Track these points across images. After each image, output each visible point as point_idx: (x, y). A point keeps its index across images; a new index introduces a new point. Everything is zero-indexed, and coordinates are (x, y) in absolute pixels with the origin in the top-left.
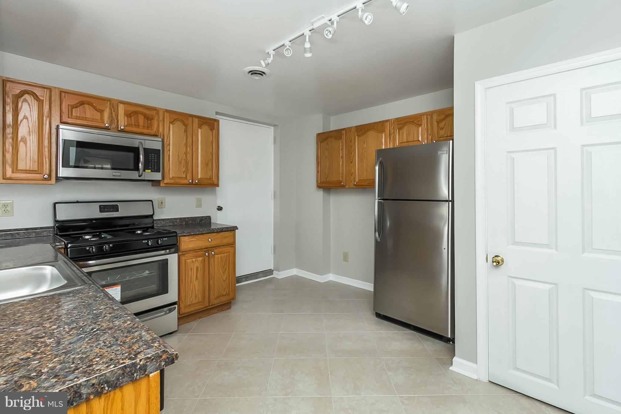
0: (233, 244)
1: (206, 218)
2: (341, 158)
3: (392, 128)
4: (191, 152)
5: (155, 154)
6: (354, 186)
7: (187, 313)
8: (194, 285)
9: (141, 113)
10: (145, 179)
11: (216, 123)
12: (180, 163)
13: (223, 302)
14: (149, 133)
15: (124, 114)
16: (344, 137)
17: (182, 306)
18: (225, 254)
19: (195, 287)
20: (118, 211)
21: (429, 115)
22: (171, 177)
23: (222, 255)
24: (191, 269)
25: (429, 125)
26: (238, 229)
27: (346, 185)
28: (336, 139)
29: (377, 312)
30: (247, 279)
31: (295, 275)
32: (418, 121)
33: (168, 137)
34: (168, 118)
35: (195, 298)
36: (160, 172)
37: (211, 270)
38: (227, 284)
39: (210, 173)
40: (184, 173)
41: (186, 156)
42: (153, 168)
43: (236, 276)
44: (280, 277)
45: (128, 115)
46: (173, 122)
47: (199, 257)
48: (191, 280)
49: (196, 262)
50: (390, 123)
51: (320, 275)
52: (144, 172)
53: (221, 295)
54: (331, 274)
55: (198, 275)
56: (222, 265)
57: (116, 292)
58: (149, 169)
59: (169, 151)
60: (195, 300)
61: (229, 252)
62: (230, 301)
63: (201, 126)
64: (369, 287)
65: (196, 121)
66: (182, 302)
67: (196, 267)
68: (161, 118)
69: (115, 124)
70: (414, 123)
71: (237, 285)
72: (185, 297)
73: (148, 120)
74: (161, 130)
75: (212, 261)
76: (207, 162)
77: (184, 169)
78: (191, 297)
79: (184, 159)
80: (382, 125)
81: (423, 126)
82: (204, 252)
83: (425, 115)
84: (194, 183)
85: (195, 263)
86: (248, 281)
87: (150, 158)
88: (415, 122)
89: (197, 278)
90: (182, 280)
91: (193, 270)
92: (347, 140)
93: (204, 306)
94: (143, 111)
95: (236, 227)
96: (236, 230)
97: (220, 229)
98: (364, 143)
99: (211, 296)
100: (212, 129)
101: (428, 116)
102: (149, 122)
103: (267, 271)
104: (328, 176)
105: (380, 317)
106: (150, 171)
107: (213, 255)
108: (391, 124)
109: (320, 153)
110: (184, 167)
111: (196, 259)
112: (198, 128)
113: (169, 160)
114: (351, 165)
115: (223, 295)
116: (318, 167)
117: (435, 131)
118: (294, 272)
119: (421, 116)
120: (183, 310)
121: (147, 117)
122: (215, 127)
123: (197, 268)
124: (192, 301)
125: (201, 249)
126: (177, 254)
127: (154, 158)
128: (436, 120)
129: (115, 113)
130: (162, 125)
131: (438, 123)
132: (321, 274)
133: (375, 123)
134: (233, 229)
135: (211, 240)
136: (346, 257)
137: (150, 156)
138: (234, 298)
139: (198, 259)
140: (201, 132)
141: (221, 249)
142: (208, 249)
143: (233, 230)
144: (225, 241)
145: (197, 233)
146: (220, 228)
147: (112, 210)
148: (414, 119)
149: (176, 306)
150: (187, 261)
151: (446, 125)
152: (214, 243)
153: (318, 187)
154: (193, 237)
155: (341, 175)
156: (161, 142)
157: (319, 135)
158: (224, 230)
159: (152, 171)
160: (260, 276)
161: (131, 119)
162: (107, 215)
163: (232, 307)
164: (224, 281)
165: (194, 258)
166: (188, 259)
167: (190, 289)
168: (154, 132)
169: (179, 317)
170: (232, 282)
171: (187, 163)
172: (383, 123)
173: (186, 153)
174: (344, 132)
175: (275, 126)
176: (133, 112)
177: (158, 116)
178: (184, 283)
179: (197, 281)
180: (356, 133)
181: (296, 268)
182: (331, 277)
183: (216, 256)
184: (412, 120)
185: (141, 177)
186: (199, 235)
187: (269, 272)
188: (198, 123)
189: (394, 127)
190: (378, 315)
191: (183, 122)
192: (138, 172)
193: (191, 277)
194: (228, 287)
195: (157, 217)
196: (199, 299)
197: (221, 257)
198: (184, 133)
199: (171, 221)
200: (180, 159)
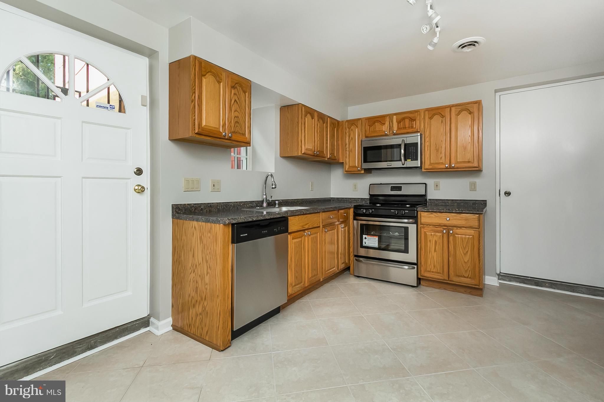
0: (478, 228)
4: (448, 139)
5: (413, 147)
8: (433, 256)
9: (407, 118)
10: (407, 166)
12: (437, 151)
13: (466, 284)
14: (412, 131)
15: (397, 122)
17: (421, 268)
18: (468, 237)
19: (433, 258)
20: (401, 190)
22: (430, 163)
23: (463, 236)
34: (428, 114)
35: (434, 268)
36: (418, 160)
37: (450, 247)
38: (469, 267)
39: (468, 157)
40: (441, 158)
45: (399, 122)
46: (431, 117)
47: (438, 232)
48: (430, 250)
49: (435, 236)
52: (405, 161)
53: (463, 275)
55: (437, 249)
56: (463, 246)
57: (376, 240)
58: (409, 159)
63: (458, 113)
65: (453, 109)
66: (421, 265)
67: (434, 241)
68: (422, 117)
69: (391, 131)
72: (425, 262)
75: (451, 239)
76: (465, 145)
77: (441, 156)
78: (430, 265)
82: (442, 229)
84: (451, 167)
87: (410, 150)
89: (435, 251)
91: (431, 242)
93: (442, 278)
94: (409, 116)
96: (482, 215)
99: (451, 272)
100: (471, 113)
106: (410, 160)
107: (452, 234)
110: (441, 154)
111: (435, 233)
112: (455, 116)
115: (465, 277)
120: (421, 273)
121: (411, 120)
122: (475, 109)
123: (436, 242)
124: (432, 269)
125: (439, 226)
126: (416, 225)
127: (413, 150)
129: (391, 123)
130: (423, 122)
135: (449, 219)
137: (410, 149)
139: (437, 234)
141: (462, 231)
142: (445, 227)
143: (477, 214)
144: (467, 223)
145: (435, 211)
147: (398, 190)
149: (415, 266)
152: (452, 223)
154: (432, 214)
156: (420, 136)
158: (464, 212)
159: (411, 160)
161: (400, 124)
162: (397, 193)
164: (465, 262)
165: (433, 232)
166: (427, 232)
167: (429, 257)
168: (416, 129)
169: (418, 277)
176: (401, 119)
177: (420, 115)
178: (423, 251)
179: (436, 253)
183: (456, 236)
185: (404, 165)
186: (438, 213)
188: (455, 111)
191: (440, 114)
192: (401, 162)
193: (430, 248)
194: (470, 271)
195: (429, 197)
196: (438, 269)
197: (462, 238)
198: (441, 124)
199: (443, 201)
200: (437, 148)
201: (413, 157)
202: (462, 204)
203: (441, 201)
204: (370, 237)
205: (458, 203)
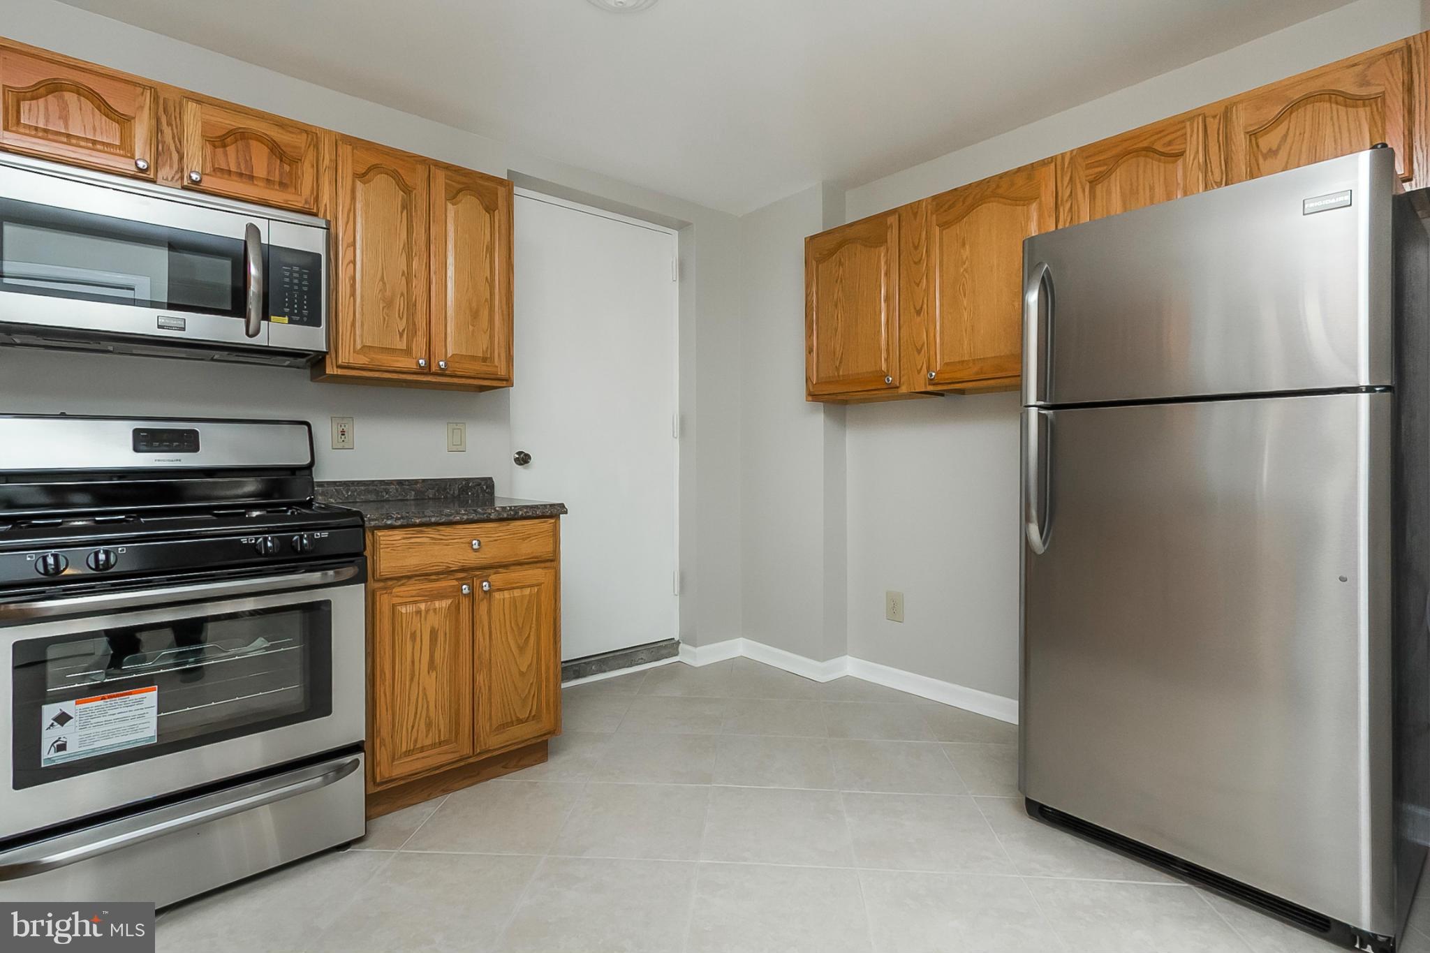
0: (551, 561)
1: (479, 484)
2: (885, 301)
3: (1065, 184)
4: (423, 274)
5: (302, 268)
6: (929, 384)
7: (402, 778)
8: (424, 689)
9: (260, 138)
10: (269, 345)
11: (501, 191)
12: (389, 304)
13: (523, 742)
14: (286, 202)
15: (203, 136)
16: (892, 236)
17: (382, 755)
18: (527, 591)
19: (425, 694)
20: (195, 448)
21: (1214, 117)
22: (359, 347)
23: (517, 593)
24: (413, 636)
25: (1213, 148)
26: (566, 513)
27: (899, 383)
28: (866, 246)
29: (1030, 798)
30: (604, 667)
31: (742, 656)
32: (1170, 143)
33: (347, 223)
34: (350, 161)
35: (428, 731)
36: (319, 325)
37: (481, 640)
38: (532, 684)
39: (483, 343)
40: (401, 335)
41: (409, 282)
42: (296, 311)
43: (562, 660)
44: (698, 663)
45: (219, 141)
46: (364, 175)
47: (441, 596)
48: (413, 672)
49: (431, 614)
50: (1059, 168)
51: (819, 661)
52: (264, 323)
53: (514, 718)
54: (848, 657)
55: (437, 655)
56: (517, 624)
57: (142, 712)
58: (281, 314)
59: (352, 265)
60: (427, 736)
61: (539, 585)
62: (544, 738)
63: (454, 197)
64: (1005, 710)
65: (440, 178)
66: (383, 743)
67: (429, 632)
68: (327, 162)
69: (171, 167)
70: (1151, 154)
71: (564, 685)
72: (393, 726)
73: (281, 161)
74: (325, 198)
75: (483, 608)
76: (474, 305)
77: (402, 325)
78: (413, 727)
79: (402, 294)
80: (1030, 178)
81: (1190, 155)
82: (455, 583)
83: (1199, 115)
84: (434, 369)
85: (426, 619)
86: (605, 671)
87: (287, 280)
88: (1158, 147)
89: (432, 665)
90: (382, 671)
91: (418, 641)
92: (902, 245)
93: (454, 757)
94: (268, 133)
95: (562, 506)
96: (561, 515)
97: (511, 509)
98: (964, 245)
99: (480, 724)
100: (490, 209)
101: (1209, 120)
102: (287, 168)
103: (661, 644)
104: (840, 363)
105: (1044, 817)
106: (286, 319)
107: (485, 592)
108: (1063, 169)
109: (817, 293)
110: (401, 319)
111: (430, 604)
112: (446, 200)
113: (353, 294)
114: (918, 319)
115: (520, 721)
116: (809, 335)
117: (1244, 168)
118: (739, 648)
119: (1183, 122)
120: (384, 771)
121: (277, 151)
122: (501, 203)
123: (434, 634)
124: (416, 741)
125: (448, 572)
126: (363, 585)
127: (301, 279)
128: (1245, 128)
129: (172, 129)
130: (330, 182)
131: (1253, 135)
132: (823, 658)
133: (1001, 176)
134: (553, 512)
135: (479, 544)
136: (895, 609)
137: (287, 274)
138: (555, 730)
139: (437, 603)
140: (456, 213)
141: (516, 575)
142: (468, 572)
143: (551, 517)
144: (527, 549)
145: (433, 520)
146: (510, 507)
147: (176, 446)
148: (1156, 137)
149: (361, 756)
150: (399, 608)
151: (1289, 140)
152: (491, 554)
153: (810, 398)
154: (421, 532)
155: (884, 355)
156: (325, 230)
157: (811, 241)
158: (520, 513)
159: (291, 322)
160: (642, 659)
161: (226, 155)
162: (159, 460)
163: (549, 760)
164: (522, 674)
165: (425, 601)
166: (401, 604)
167: (409, 699)
168: (303, 202)
169: (370, 792)
170: (547, 679)
171: (411, 306)
172: (1030, 171)
173: (408, 276)
174: (892, 220)
175: (682, 226)
176: (231, 133)
177: (318, 153)
178: (388, 682)
179: (435, 673)
180: (934, 216)
181: (744, 637)
182: (850, 667)
183: (497, 595)
184: (1145, 144)
185: (256, 338)
187: (667, 648)
188: (446, 183)
189: (1071, 178)
190: (1039, 812)
191: (395, 175)
192: (243, 320)
193: (413, 662)
194: (534, 695)
195: (323, 474)
196: (440, 731)
197: (514, 600)
198: (402, 213)
199: (371, 488)
200: (388, 293)
201: (300, 308)
202: (431, 493)
203: (363, 488)
204: (102, 702)
205: (418, 492)
